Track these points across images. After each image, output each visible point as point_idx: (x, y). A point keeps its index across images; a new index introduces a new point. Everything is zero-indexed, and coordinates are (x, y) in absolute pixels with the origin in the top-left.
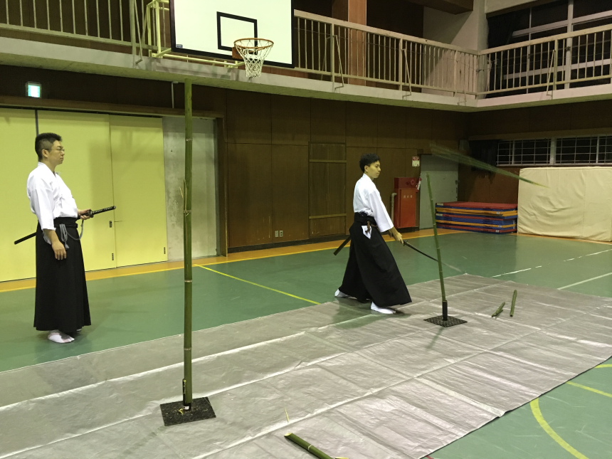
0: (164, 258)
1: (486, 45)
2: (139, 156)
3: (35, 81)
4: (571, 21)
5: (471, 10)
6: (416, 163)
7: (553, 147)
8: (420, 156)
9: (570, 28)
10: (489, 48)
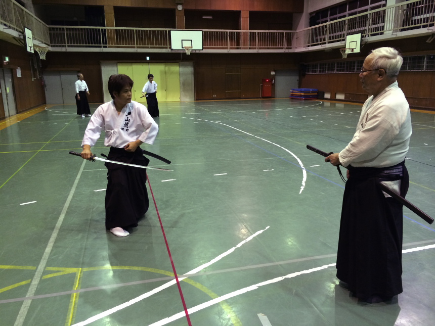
0: (179, 100)
1: (309, 25)
2: (172, 73)
3: (148, 56)
4: (329, 18)
5: (303, 12)
6: (273, 73)
7: (319, 67)
8: (275, 71)
9: (329, 20)
10: (310, 26)
